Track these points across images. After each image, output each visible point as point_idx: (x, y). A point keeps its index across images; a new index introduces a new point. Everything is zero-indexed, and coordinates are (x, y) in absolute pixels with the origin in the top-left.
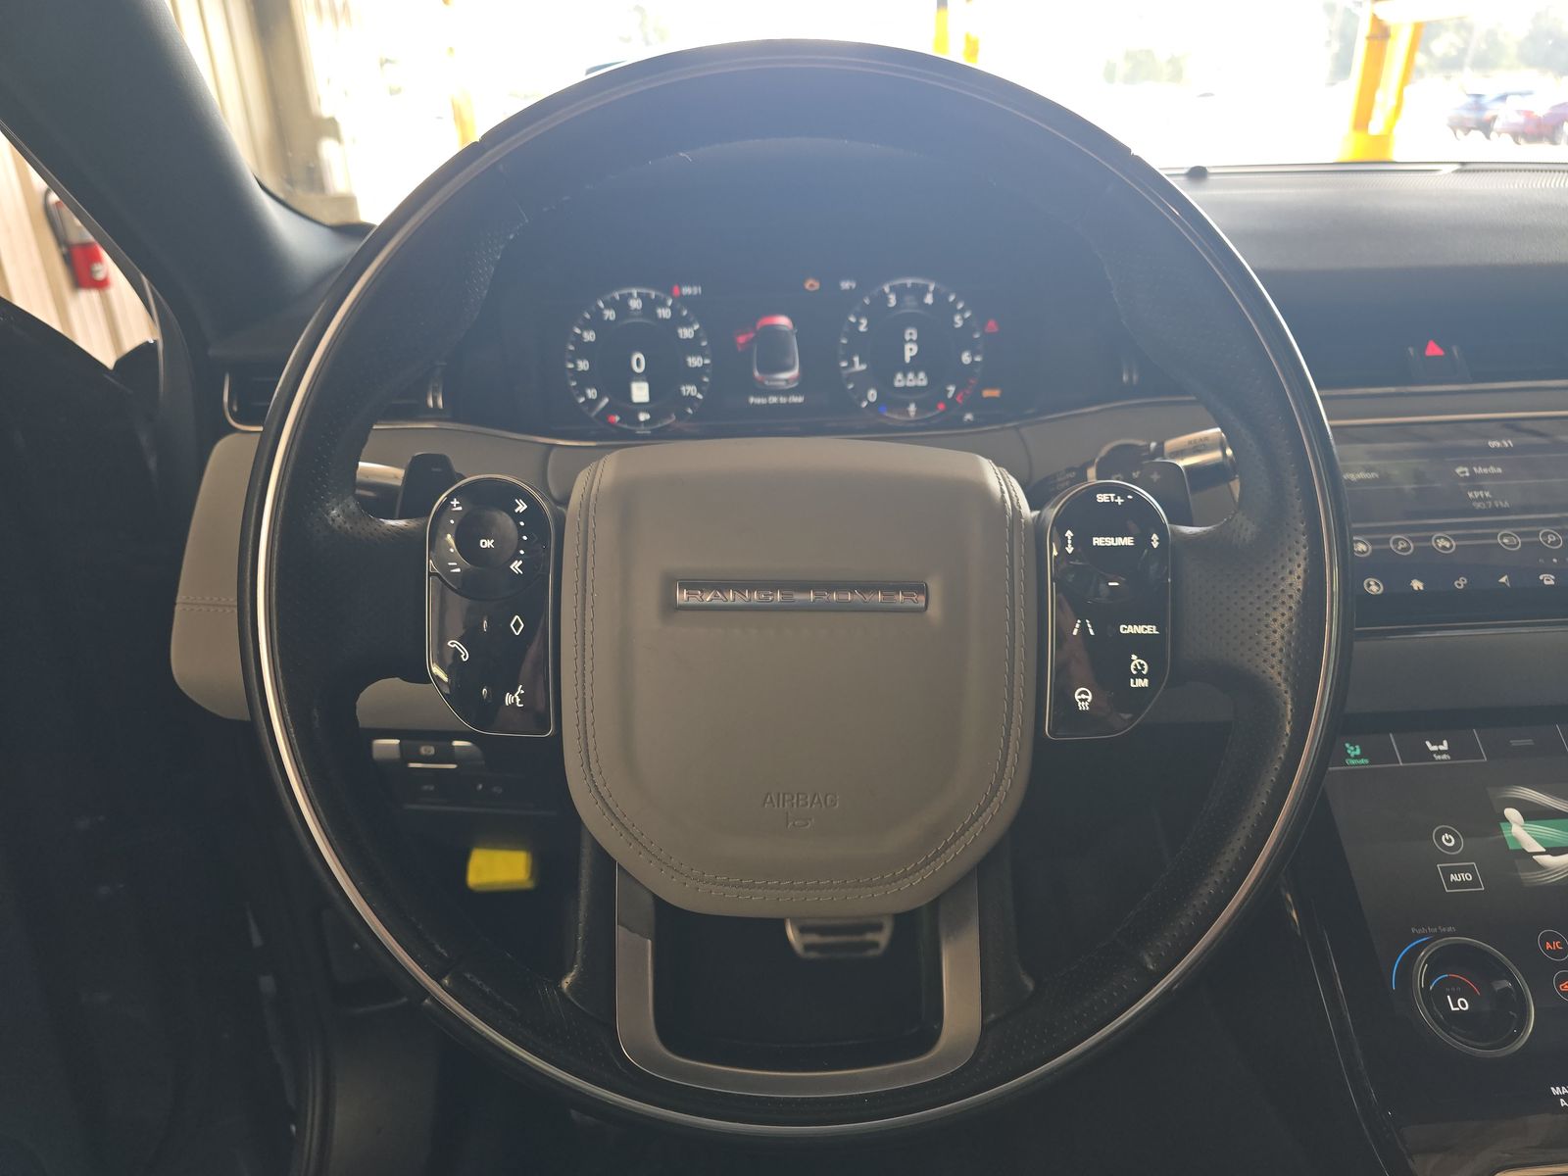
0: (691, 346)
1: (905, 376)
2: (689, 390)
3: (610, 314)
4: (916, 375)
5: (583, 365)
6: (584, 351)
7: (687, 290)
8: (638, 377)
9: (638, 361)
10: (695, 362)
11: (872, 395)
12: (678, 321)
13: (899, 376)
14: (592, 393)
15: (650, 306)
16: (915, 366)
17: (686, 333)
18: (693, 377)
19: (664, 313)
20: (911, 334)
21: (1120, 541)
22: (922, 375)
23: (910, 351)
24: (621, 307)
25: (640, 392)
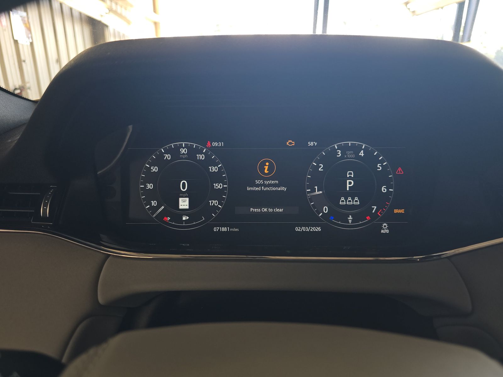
0: (217, 177)
1: (346, 199)
2: (215, 202)
3: (168, 157)
4: (353, 199)
5: (150, 186)
6: (151, 177)
7: (215, 144)
8: (184, 195)
9: (184, 186)
10: (218, 186)
11: (326, 209)
12: (209, 162)
13: (343, 199)
14: (154, 203)
15: (192, 152)
16: (352, 193)
17: (214, 169)
18: (218, 194)
19: (201, 157)
20: (350, 174)
22: (356, 199)
23: (349, 184)
24: (175, 152)
25: (184, 203)
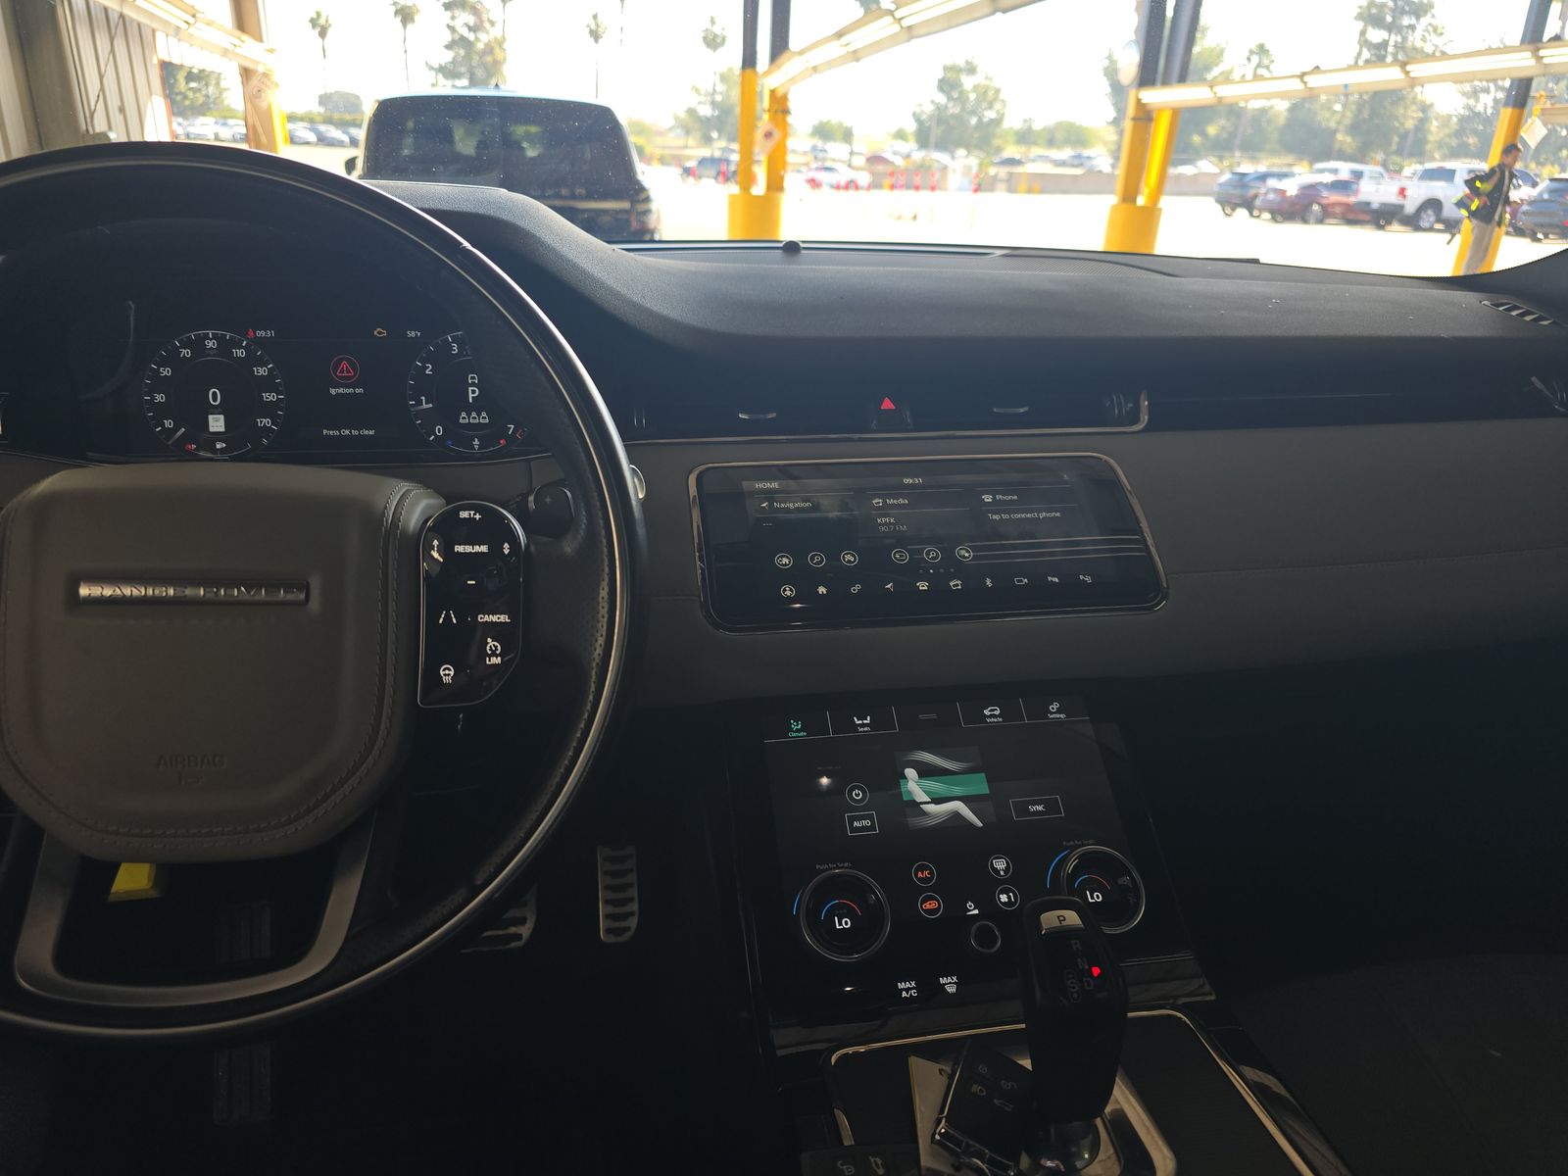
0: (267, 384)
1: (469, 415)
2: (266, 422)
3: (186, 352)
4: (479, 415)
5: (160, 398)
6: (160, 384)
7: (260, 333)
8: (215, 410)
9: (215, 395)
10: (270, 397)
11: (439, 430)
12: (253, 360)
13: (464, 415)
14: (168, 423)
15: (225, 346)
16: (477, 406)
17: (262, 371)
18: (268, 410)
19: (240, 353)
20: (473, 378)
21: (477, 549)
22: (484, 414)
23: (473, 393)
24: (198, 346)
25: (217, 423)
